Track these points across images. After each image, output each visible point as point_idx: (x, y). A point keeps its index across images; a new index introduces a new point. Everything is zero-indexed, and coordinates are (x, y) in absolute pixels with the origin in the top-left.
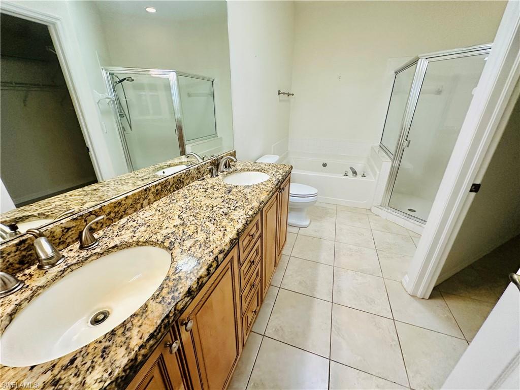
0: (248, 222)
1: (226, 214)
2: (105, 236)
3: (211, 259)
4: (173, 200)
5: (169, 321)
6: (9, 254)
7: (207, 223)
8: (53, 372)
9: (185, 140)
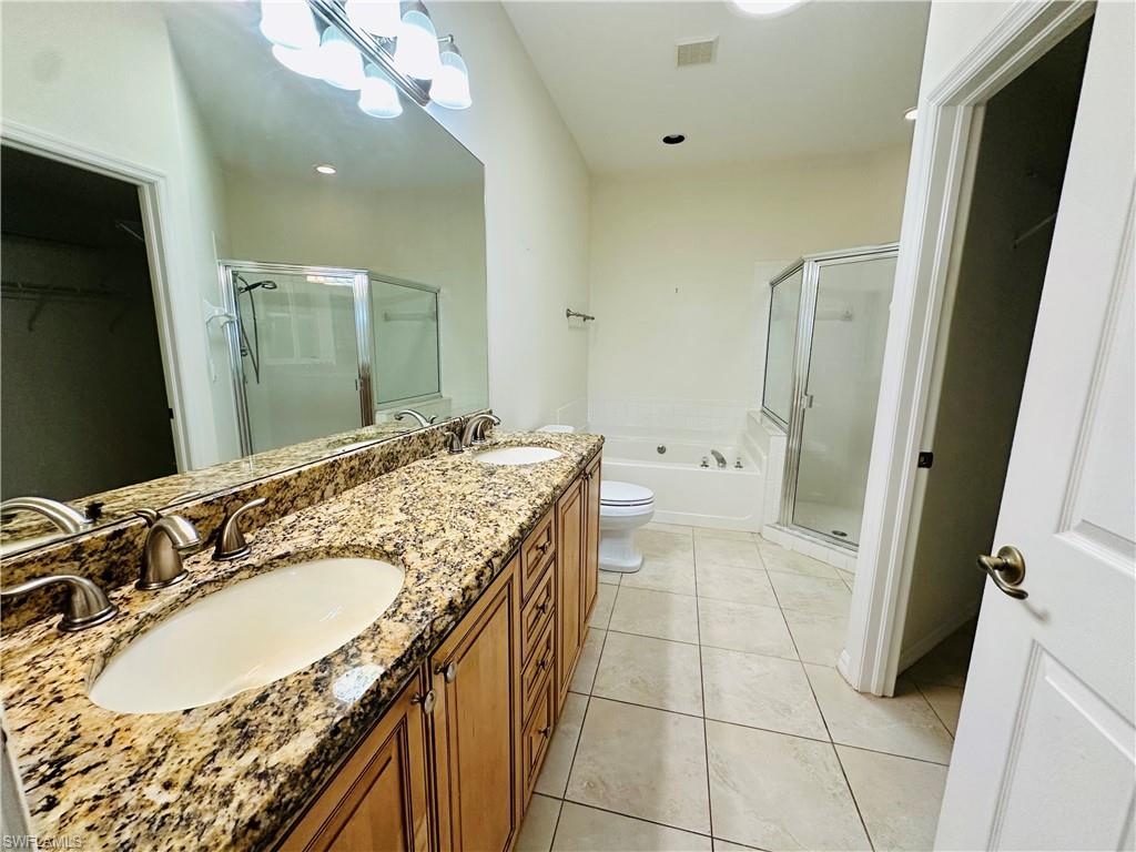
0: (537, 516)
1: (492, 505)
2: (259, 540)
3: (481, 563)
4: (383, 488)
5: (423, 646)
6: (91, 555)
7: (459, 517)
8: (231, 713)
9: (375, 399)
